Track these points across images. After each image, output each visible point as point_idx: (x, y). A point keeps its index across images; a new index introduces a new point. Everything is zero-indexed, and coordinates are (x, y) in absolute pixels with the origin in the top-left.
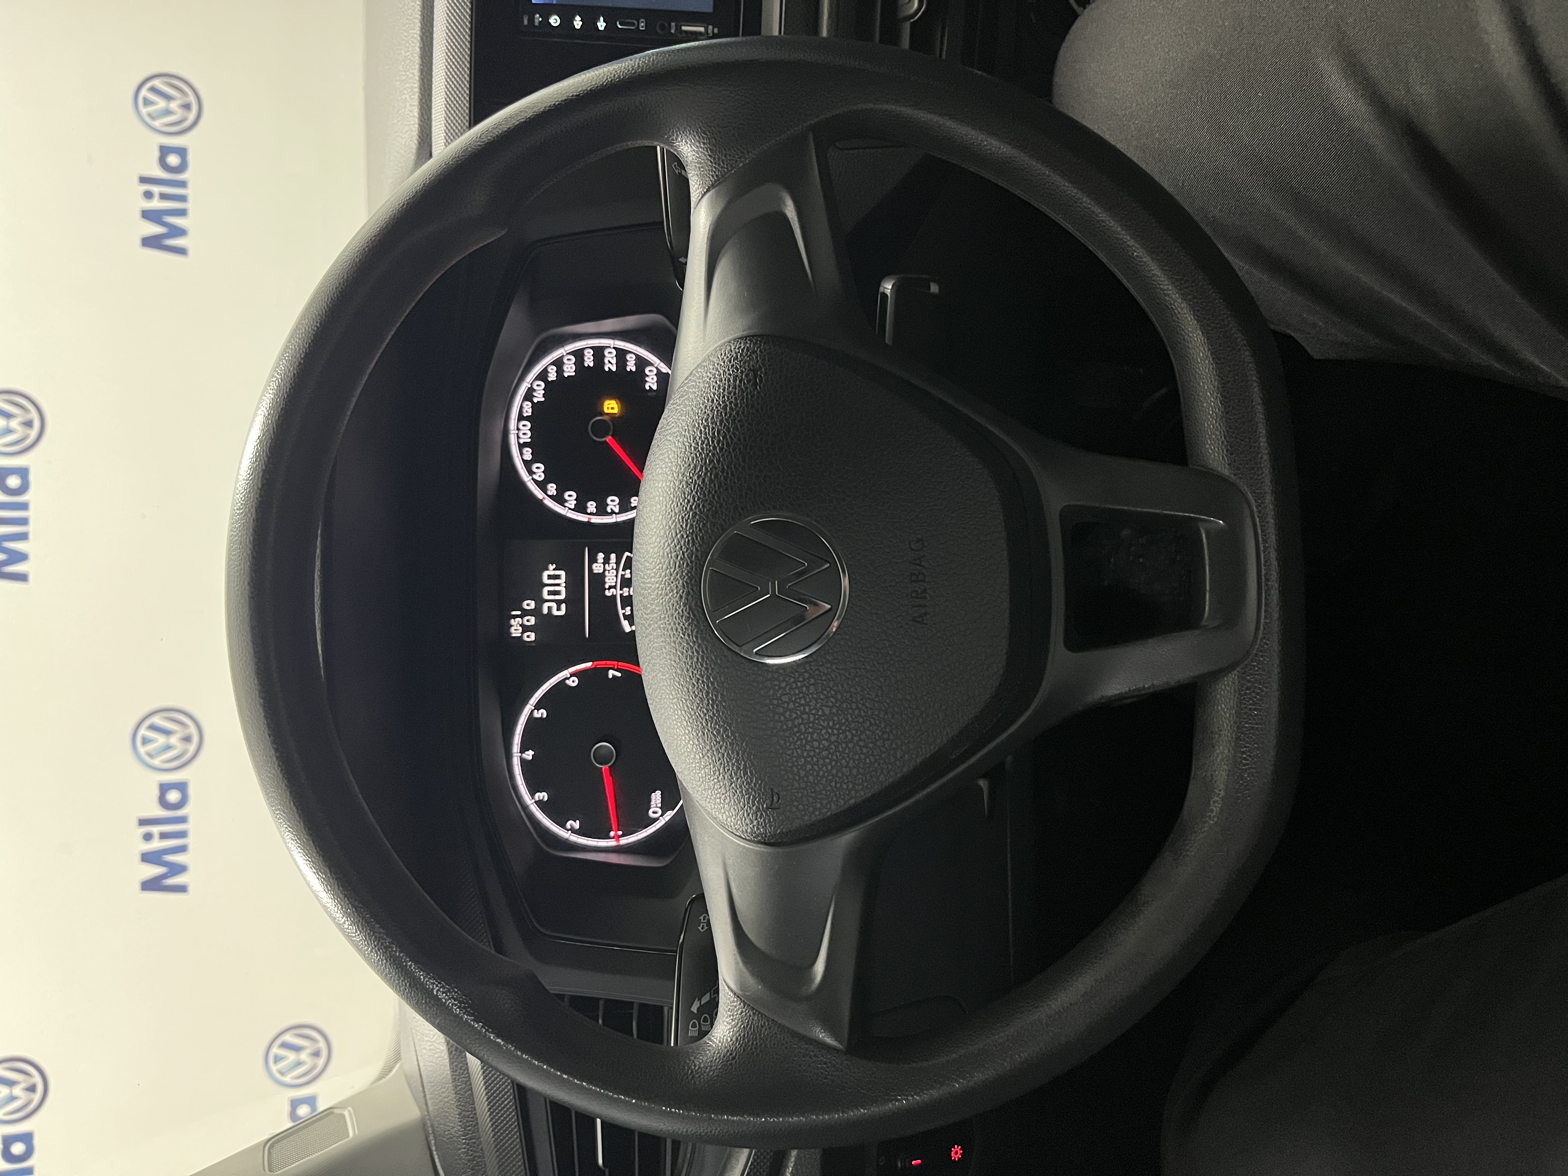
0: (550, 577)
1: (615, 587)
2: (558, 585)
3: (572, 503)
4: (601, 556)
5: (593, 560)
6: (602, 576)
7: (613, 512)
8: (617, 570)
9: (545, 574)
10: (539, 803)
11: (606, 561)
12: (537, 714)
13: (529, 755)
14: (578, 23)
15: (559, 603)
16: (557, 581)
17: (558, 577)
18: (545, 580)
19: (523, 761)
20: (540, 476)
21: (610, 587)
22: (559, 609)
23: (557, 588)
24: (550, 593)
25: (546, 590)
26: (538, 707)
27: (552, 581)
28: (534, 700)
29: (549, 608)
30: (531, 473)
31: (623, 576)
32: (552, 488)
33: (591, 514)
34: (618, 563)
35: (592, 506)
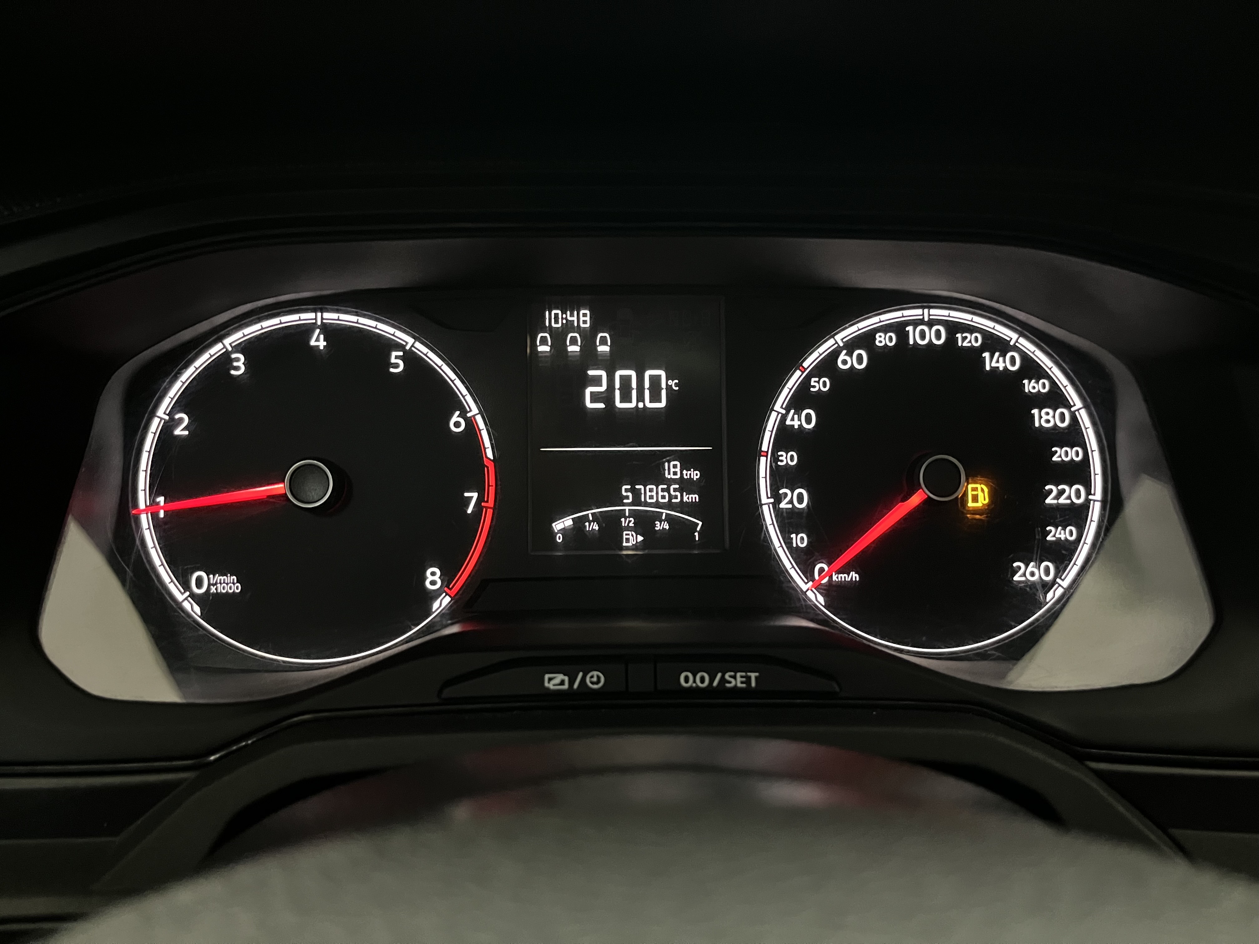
0: (655, 381)
1: (637, 501)
2: (640, 398)
3: (793, 421)
4: (695, 475)
5: (687, 461)
6: (658, 478)
7: (778, 498)
8: (670, 506)
9: (661, 372)
10: (225, 360)
11: (685, 485)
12: (395, 357)
13: (318, 342)
15: (607, 398)
16: (647, 395)
17: (655, 397)
18: (649, 372)
19: (306, 331)
20: (845, 362)
21: (636, 494)
22: (595, 397)
23: (634, 394)
24: (626, 381)
25: (631, 373)
26: (410, 357)
27: (647, 384)
28: (421, 349)
29: (597, 381)
30: (851, 346)
31: (658, 516)
32: (822, 385)
33: (775, 459)
34: (682, 507)
35: (789, 459)
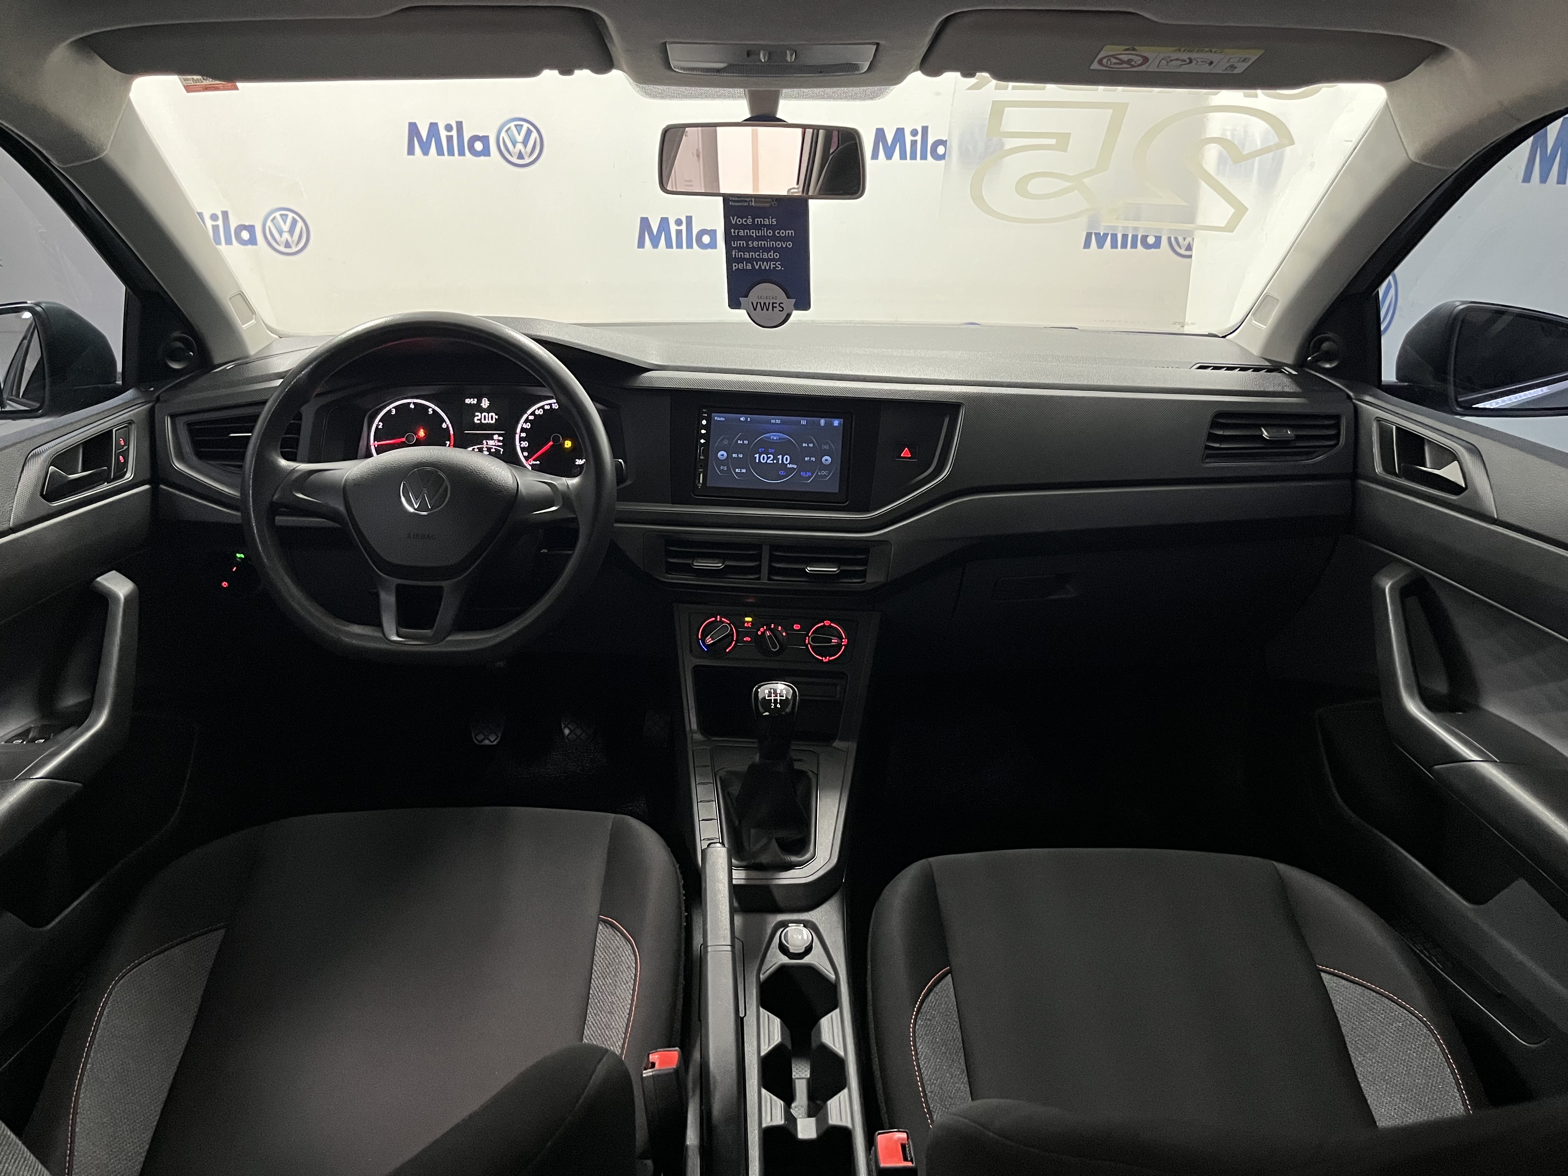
0: (492, 416)
1: (487, 444)
3: (525, 426)
4: (501, 438)
5: (500, 435)
6: (493, 439)
7: (521, 444)
8: (495, 446)
9: (494, 414)
10: (390, 411)
11: (499, 441)
12: (430, 410)
13: (412, 406)
14: (703, 431)
15: (480, 420)
16: (490, 419)
17: (492, 420)
18: (490, 414)
19: (409, 403)
20: (537, 412)
21: (487, 443)
22: (478, 420)
23: (487, 419)
24: (485, 416)
25: (487, 414)
26: (433, 410)
27: (490, 417)
28: (437, 409)
29: (478, 416)
30: (538, 409)
31: (492, 448)
32: (531, 418)
33: (520, 435)
34: (498, 446)
35: (523, 435)
